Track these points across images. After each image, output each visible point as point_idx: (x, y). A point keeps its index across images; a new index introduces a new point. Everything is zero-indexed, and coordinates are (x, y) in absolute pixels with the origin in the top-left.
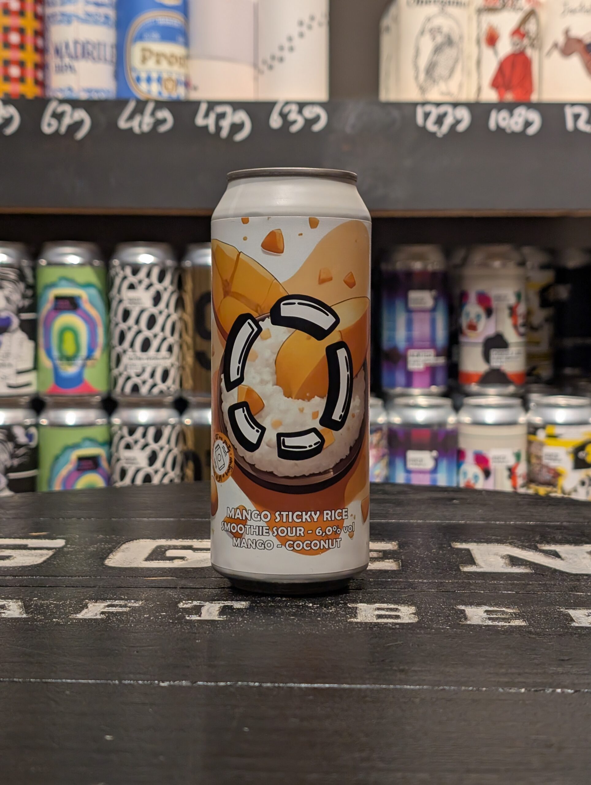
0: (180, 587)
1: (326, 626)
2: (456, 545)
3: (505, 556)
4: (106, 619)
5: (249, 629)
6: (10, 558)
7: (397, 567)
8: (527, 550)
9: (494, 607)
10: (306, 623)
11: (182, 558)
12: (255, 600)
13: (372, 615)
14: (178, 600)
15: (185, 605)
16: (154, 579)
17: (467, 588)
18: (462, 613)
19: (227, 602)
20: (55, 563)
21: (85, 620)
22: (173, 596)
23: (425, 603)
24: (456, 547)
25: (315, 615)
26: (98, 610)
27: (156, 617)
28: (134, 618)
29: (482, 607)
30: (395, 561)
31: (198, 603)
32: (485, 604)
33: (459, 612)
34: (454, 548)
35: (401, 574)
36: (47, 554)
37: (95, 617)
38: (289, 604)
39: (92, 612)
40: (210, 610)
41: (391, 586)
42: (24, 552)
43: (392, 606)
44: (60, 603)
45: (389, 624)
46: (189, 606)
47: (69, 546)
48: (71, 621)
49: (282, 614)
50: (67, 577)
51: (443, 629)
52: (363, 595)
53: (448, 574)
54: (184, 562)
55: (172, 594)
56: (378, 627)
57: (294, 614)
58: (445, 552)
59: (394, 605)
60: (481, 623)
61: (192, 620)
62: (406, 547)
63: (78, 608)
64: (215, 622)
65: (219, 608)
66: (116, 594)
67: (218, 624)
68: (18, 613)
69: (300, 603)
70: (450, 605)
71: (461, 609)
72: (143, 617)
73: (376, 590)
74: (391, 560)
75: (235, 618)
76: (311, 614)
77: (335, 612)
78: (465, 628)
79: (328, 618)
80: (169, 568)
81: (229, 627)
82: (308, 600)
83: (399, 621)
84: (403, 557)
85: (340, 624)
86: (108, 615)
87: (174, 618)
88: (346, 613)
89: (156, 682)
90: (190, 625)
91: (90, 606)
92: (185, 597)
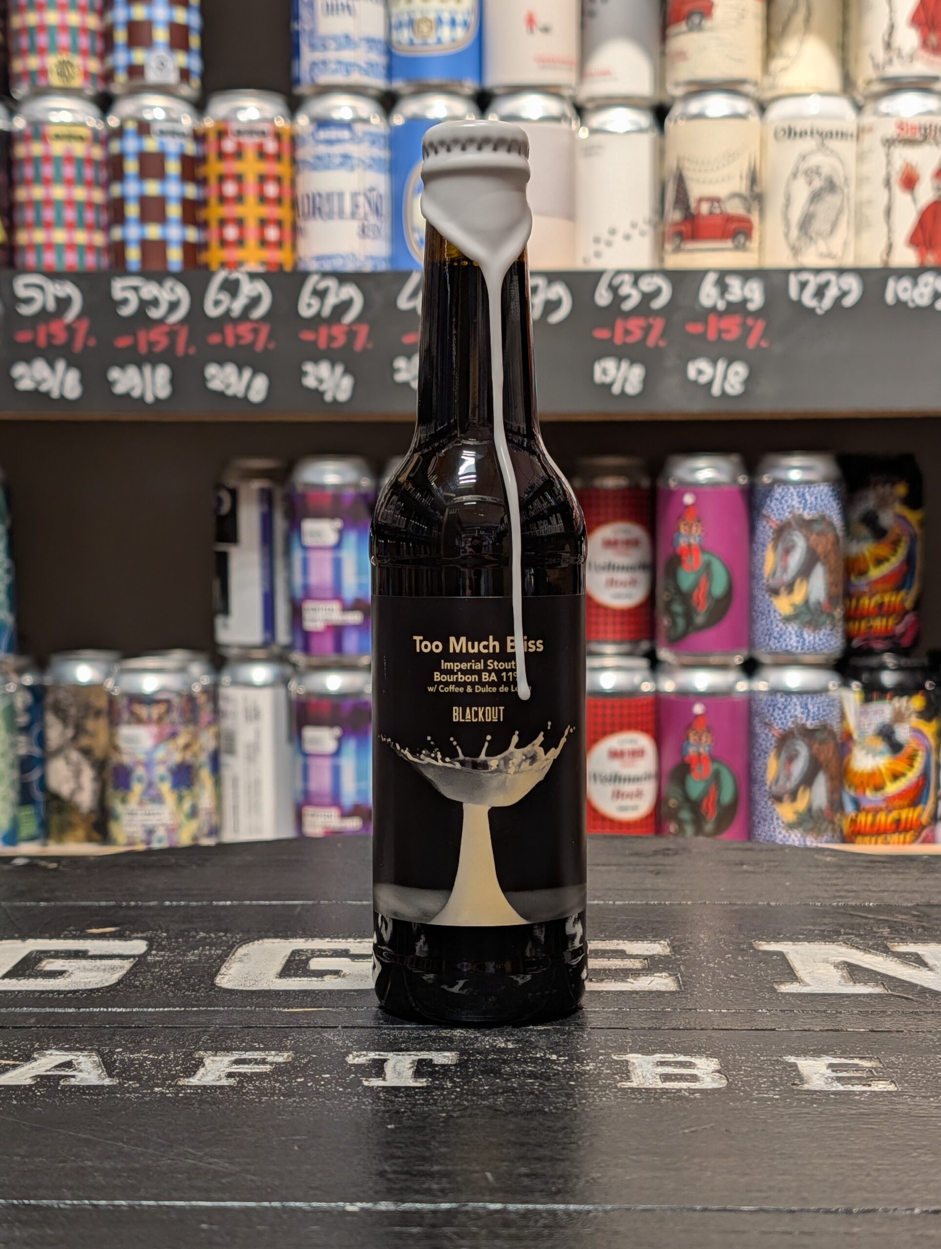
0: (343, 1025)
1: (586, 1096)
2: (760, 945)
3: (839, 964)
4: (237, 1087)
5: (466, 1103)
6: (66, 975)
7: (675, 985)
8: (873, 954)
9: (840, 1058)
10: (555, 1090)
11: (336, 973)
12: (464, 1049)
13: (653, 1074)
14: (345, 1050)
15: (357, 1059)
16: (300, 1013)
17: (792, 1023)
18: (794, 1071)
19: (422, 1053)
20: (137, 983)
21: (205, 1087)
22: (334, 1043)
23: (733, 1055)
24: (761, 948)
25: (564, 1077)
26: (222, 1069)
27: (316, 1082)
28: (282, 1084)
29: (821, 1058)
30: (670, 975)
31: (376, 1055)
32: (826, 1053)
33: (789, 1067)
34: (759, 951)
35: (685, 997)
36: (122, 968)
37: (218, 1083)
38: (519, 1055)
39: (213, 1074)
40: (397, 1069)
42: (84, 963)
43: (682, 1058)
44: (160, 1058)
45: (683, 1092)
46: (361, 1060)
47: (154, 952)
48: (183, 1091)
49: (513, 1074)
50: (161, 1009)
51: (769, 1099)
52: (633, 1038)
53: (757, 997)
54: (339, 979)
55: (332, 1038)
56: (669, 1098)
57: (532, 1075)
58: (746, 958)
59: (685, 1056)
60: (826, 1088)
61: (373, 1087)
62: (683, 951)
63: (190, 1068)
64: (411, 1091)
65: (411, 1063)
66: (245, 1039)
67: (416, 1093)
68: (96, 1077)
69: (536, 1054)
70: (772, 1056)
71: (789, 1061)
72: (296, 1081)
74: (664, 974)
75: (441, 1084)
76: (558, 1074)
77: (595, 1069)
78: (803, 1096)
79: (585, 1081)
80: (321, 991)
81: (434, 1099)
82: (548, 1048)
83: (697, 1085)
84: (682, 968)
85: (607, 1092)
86: (240, 1079)
87: (344, 1083)
88: (613, 1072)
89: (341, 1204)
90: (373, 1097)
91: (207, 1062)
92: (354, 1045)
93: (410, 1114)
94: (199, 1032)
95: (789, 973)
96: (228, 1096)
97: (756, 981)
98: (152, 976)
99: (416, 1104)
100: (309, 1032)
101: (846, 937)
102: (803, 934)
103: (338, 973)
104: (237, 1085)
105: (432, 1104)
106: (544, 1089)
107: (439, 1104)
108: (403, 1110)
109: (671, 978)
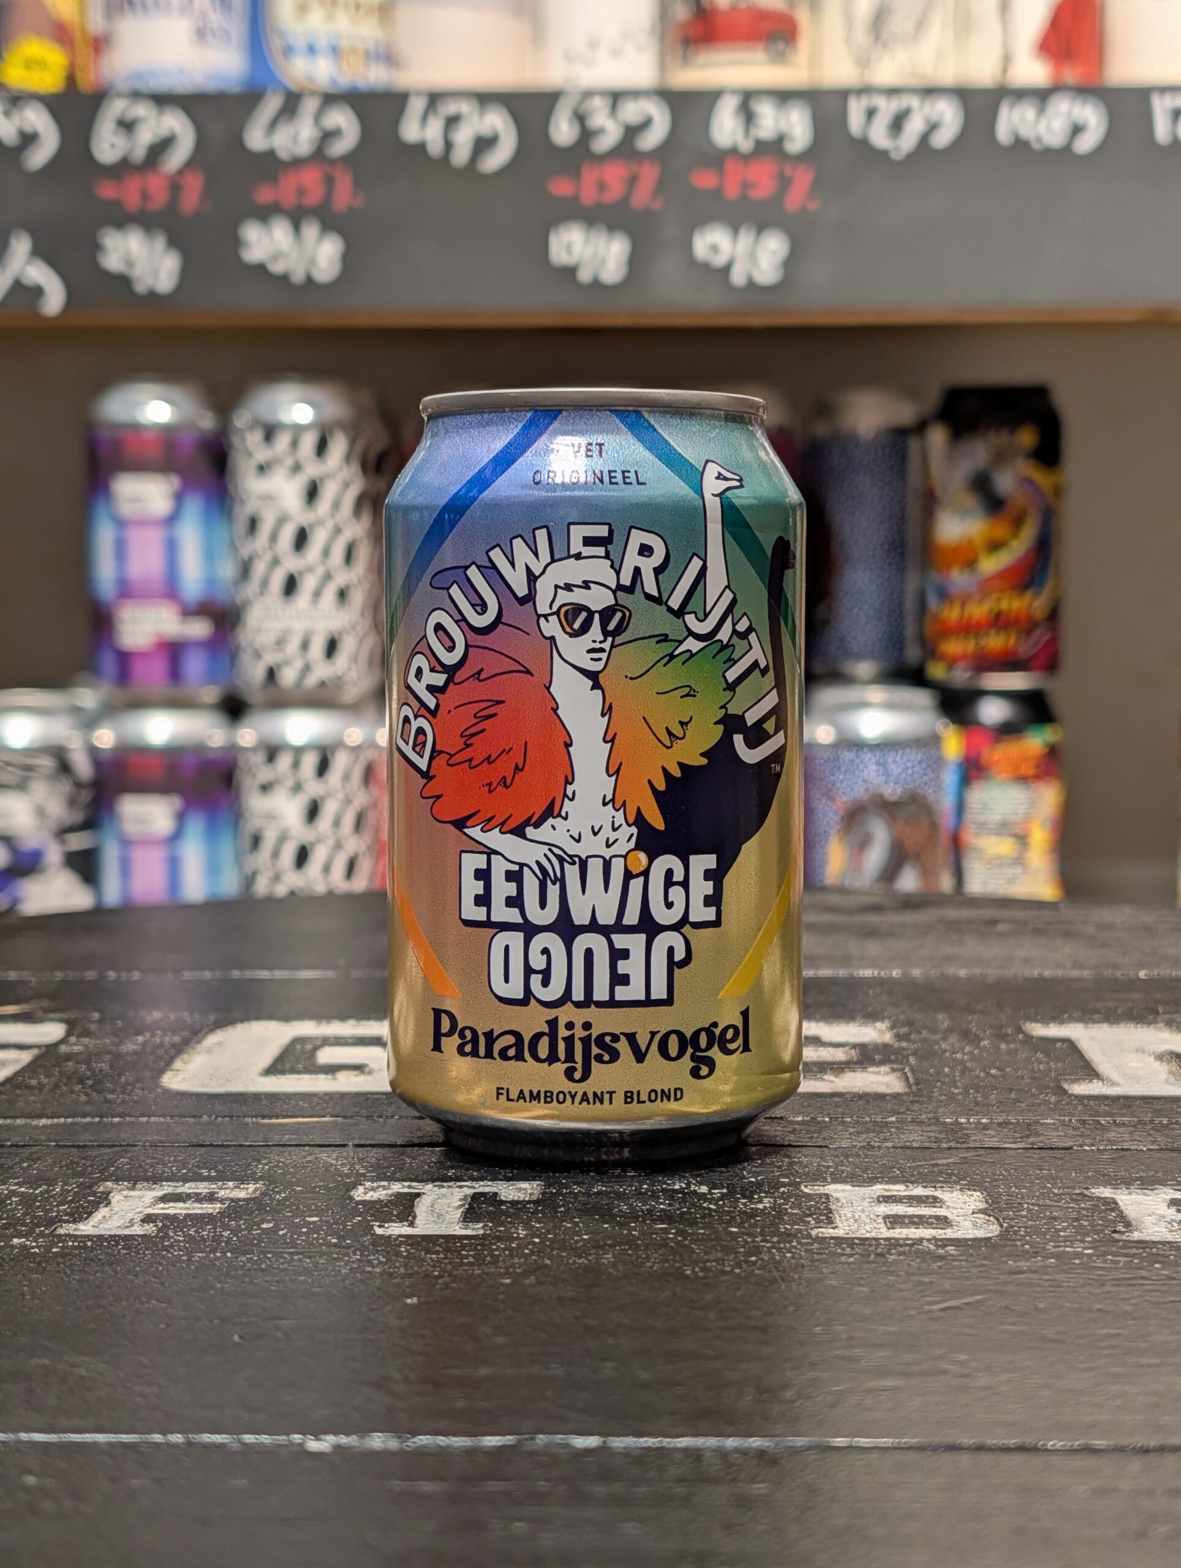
0: (356, 1142)
1: (757, 1251)
2: (1034, 1028)
3: (1163, 1054)
4: (155, 1237)
5: (548, 1262)
7: (902, 1084)
10: (704, 1240)
12: (556, 1178)
13: (872, 1216)
14: (353, 1179)
15: (371, 1193)
16: (287, 1124)
17: (1098, 1138)
18: (1113, 1210)
19: (482, 1183)
20: (34, 1082)
21: (100, 1237)
22: (337, 1169)
23: (1005, 1186)
24: (1037, 1033)
25: (720, 1217)
26: (138, 1210)
27: (294, 1228)
28: (234, 1233)
29: (1155, 1191)
30: (894, 1070)
31: (404, 1186)
32: (1163, 1183)
33: (1103, 1205)
34: (1032, 1037)
35: (919, 1102)
36: (16, 1061)
37: (127, 1232)
38: (645, 1186)
39: (121, 1217)
40: (438, 1208)
41: (902, 1136)
43: (919, 1191)
44: (37, 1192)
45: (925, 1243)
46: (380, 1194)
47: (73, 1039)
48: (61, 1245)
49: (634, 1216)
50: (62, 1120)
51: (1075, 1255)
52: (837, 1160)
53: (1037, 1101)
54: (362, 1078)
55: (334, 1162)
56: (903, 1253)
57: (666, 1217)
58: (1013, 1046)
59: (925, 1187)
60: (1170, 1237)
61: (391, 1235)
62: (913, 1036)
63: (83, 1208)
64: (455, 1243)
65: (461, 1200)
66: (188, 1163)
67: (463, 1247)
69: (674, 1184)
70: (1073, 1188)
71: (1103, 1196)
72: (259, 1228)
74: (884, 1069)
75: (507, 1231)
76: (711, 1216)
77: (773, 1209)
78: (1134, 1251)
80: (326, 1094)
81: (492, 1256)
82: (694, 1176)
83: (949, 1233)
84: (912, 1060)
85: (794, 1244)
86: (164, 1225)
87: (342, 1230)
88: (803, 1212)
89: (297, 1438)
90: (388, 1253)
91: (116, 1198)
92: (369, 1172)
93: (447, 1279)
94: (115, 1152)
95: (1082, 1067)
96: (137, 1252)
97: (1033, 1078)
98: (59, 1072)
99: (461, 1264)
100: (295, 1151)
101: (1167, 1016)
102: (1100, 1013)
103: (359, 1068)
104: (158, 1234)
105: (490, 1262)
106: (686, 1239)
107: (499, 1264)
108: (436, 1273)
109: (895, 1074)
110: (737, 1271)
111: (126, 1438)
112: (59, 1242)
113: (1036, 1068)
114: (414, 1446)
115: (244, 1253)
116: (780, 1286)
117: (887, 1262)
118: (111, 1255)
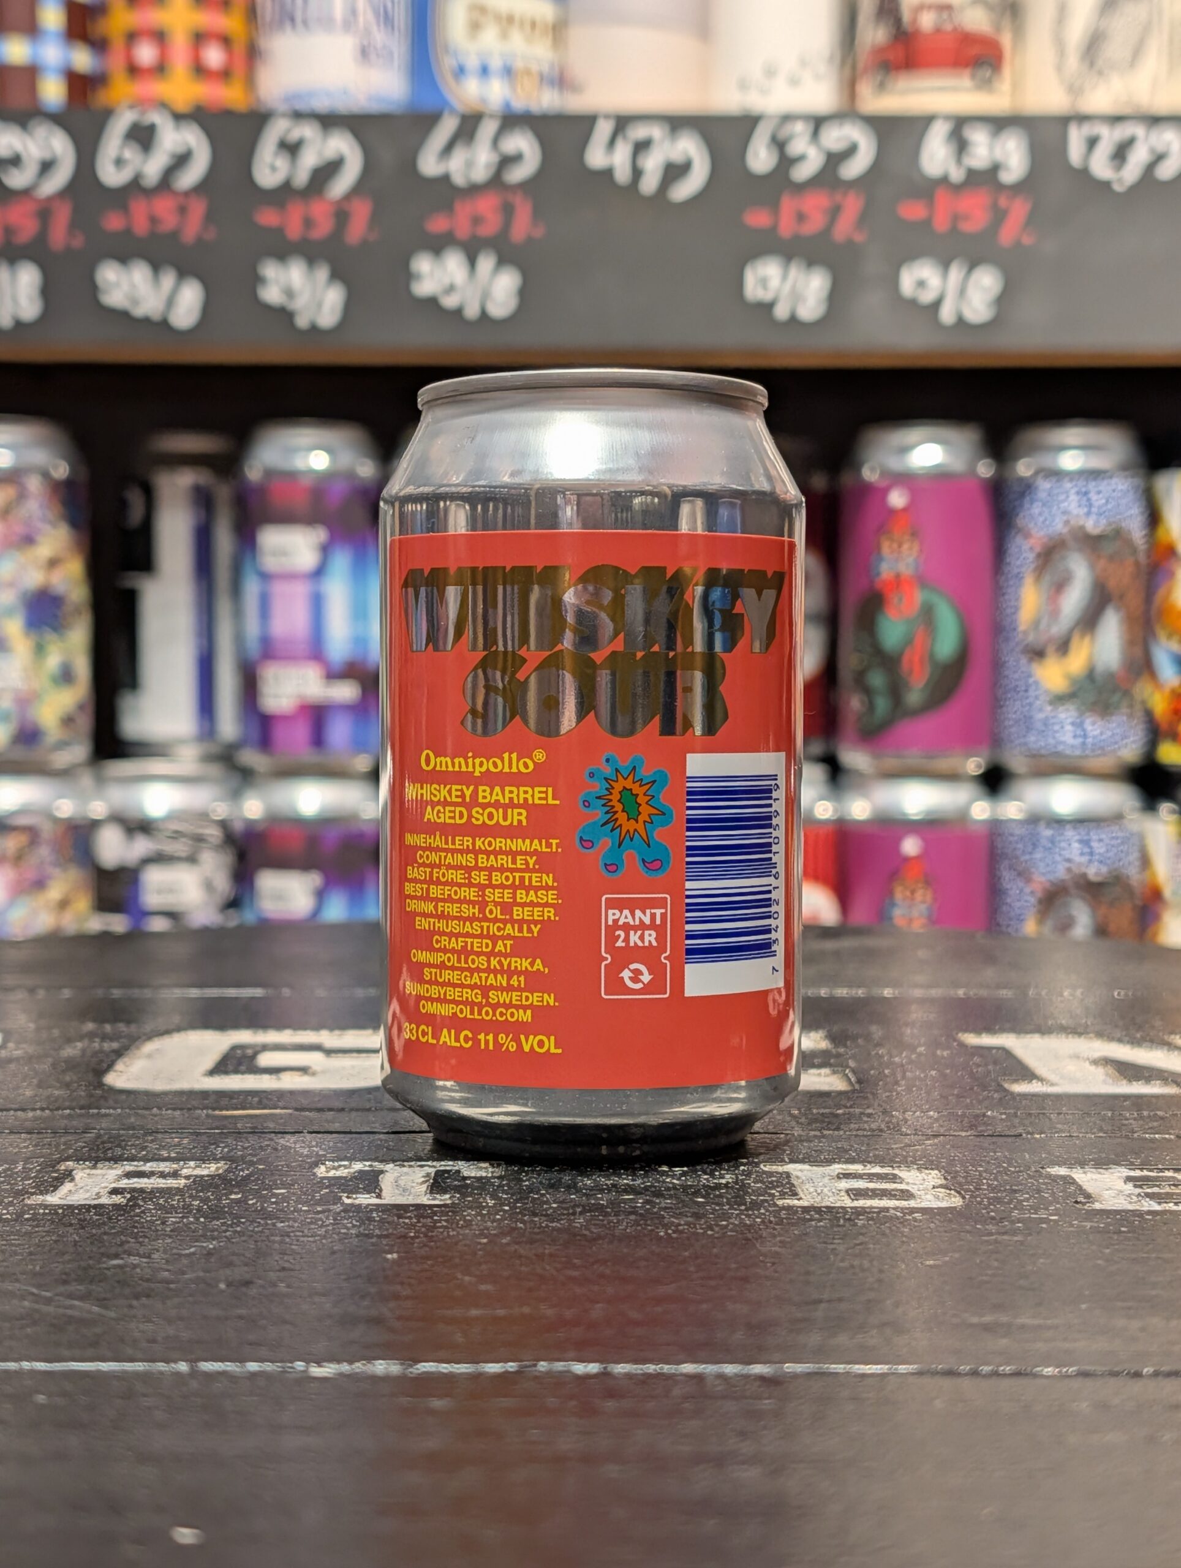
0: (311, 1129)
1: (726, 1217)
2: (967, 1039)
3: (1097, 1060)
7: (845, 1083)
8: (1147, 1047)
9: (1142, 1170)
10: (671, 1208)
11: (302, 1069)
13: (835, 1190)
14: (313, 1159)
15: (333, 1171)
16: (238, 1115)
17: (1046, 1127)
18: (1072, 1183)
19: (443, 1163)
21: (70, 1207)
22: (295, 1151)
23: (962, 1165)
24: (971, 1042)
25: (686, 1191)
26: (103, 1185)
27: (264, 1199)
28: (201, 1201)
29: (1109, 1171)
30: (834, 1072)
31: (365, 1166)
32: (1116, 1163)
33: (1060, 1180)
34: (967, 1045)
35: (866, 1098)
37: (95, 1202)
39: (88, 1191)
40: (402, 1183)
41: (852, 1126)
43: (877, 1170)
45: (892, 1211)
46: (342, 1173)
47: (11, 1045)
48: (32, 1212)
49: (598, 1188)
50: (12, 1112)
51: (1042, 1220)
52: (792, 1144)
53: (980, 1097)
54: (306, 1078)
55: (293, 1145)
56: (869, 1219)
57: (631, 1190)
58: (949, 1052)
59: (882, 1167)
60: (1130, 1207)
61: (360, 1205)
62: (848, 1043)
63: (48, 1183)
64: (425, 1210)
65: (423, 1177)
66: (146, 1146)
67: (435, 1213)
70: (1028, 1167)
71: (1059, 1174)
72: (228, 1199)
73: (818, 1133)
74: (825, 1071)
75: (475, 1201)
77: (736, 1183)
78: (1099, 1217)
79: (721, 1196)
80: (274, 1091)
81: (465, 1221)
83: (912, 1203)
84: (852, 1063)
85: (762, 1211)
86: (132, 1196)
87: (311, 1200)
88: (767, 1186)
89: (300, 1365)
90: (360, 1217)
91: (79, 1175)
92: (330, 1153)
93: (424, 1239)
94: (70, 1139)
95: (1020, 1070)
96: (110, 1218)
97: (974, 1078)
98: (4, 1072)
99: (435, 1227)
100: (251, 1137)
101: (1097, 1028)
103: (304, 1070)
104: (126, 1205)
105: (462, 1226)
106: (655, 1207)
107: (474, 1227)
108: (412, 1234)
109: (836, 1076)
110: (710, 1232)
111: (128, 1366)
112: (29, 1210)
113: (975, 1071)
114: (416, 1371)
115: (218, 1219)
116: (754, 1245)
117: (856, 1225)
118: (85, 1220)
